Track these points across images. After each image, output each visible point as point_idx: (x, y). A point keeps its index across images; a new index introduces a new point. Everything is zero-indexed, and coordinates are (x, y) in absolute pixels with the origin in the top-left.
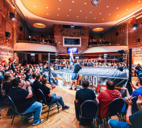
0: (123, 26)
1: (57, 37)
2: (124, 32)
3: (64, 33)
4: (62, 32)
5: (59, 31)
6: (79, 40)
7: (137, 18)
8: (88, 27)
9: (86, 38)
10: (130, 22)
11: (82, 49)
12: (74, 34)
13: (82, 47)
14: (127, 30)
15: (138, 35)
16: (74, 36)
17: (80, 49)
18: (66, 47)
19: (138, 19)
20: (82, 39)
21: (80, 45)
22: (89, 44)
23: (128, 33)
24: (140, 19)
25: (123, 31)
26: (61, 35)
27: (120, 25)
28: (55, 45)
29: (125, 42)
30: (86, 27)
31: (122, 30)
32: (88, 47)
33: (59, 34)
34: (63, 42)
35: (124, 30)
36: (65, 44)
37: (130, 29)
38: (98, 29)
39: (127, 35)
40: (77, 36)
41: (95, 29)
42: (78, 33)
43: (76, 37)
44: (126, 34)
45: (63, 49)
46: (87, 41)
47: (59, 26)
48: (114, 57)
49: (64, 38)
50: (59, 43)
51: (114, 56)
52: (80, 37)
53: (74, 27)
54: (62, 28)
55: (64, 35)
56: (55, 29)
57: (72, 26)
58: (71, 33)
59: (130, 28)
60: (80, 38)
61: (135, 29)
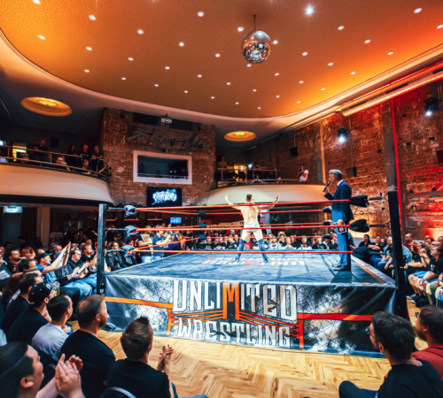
0: (308, 132)
1: (112, 152)
2: (314, 148)
3: (136, 139)
4: (130, 134)
5: (121, 132)
6: (185, 163)
7: (346, 114)
8: (213, 126)
9: (206, 158)
10: (326, 122)
11: (197, 191)
12: (172, 146)
13: (194, 185)
14: (322, 144)
15: (350, 157)
16: (170, 151)
17: (190, 191)
18: (144, 184)
19: (348, 117)
20: (195, 163)
21: (188, 181)
22: (217, 177)
23: (325, 151)
24: (352, 116)
25: (311, 144)
26: (128, 143)
27: (302, 129)
28: (106, 177)
29: (319, 175)
30: (206, 126)
31: (308, 143)
32: (214, 188)
33: (118, 141)
34: (132, 170)
35: (314, 141)
36: (139, 175)
37: (330, 139)
38: (240, 135)
39: (323, 157)
40: (180, 152)
41: (230, 135)
42: (184, 142)
43: (176, 154)
44: (320, 151)
45: (133, 191)
46: (211, 169)
47: (122, 117)
48: (290, 217)
49: (136, 154)
50: (121, 170)
51: (287, 214)
52: (188, 155)
53: (170, 121)
54: (133, 124)
55: (139, 146)
56: (107, 123)
57: (163, 120)
58: (162, 139)
59: (328, 138)
60: (189, 159)
61: (342, 140)
